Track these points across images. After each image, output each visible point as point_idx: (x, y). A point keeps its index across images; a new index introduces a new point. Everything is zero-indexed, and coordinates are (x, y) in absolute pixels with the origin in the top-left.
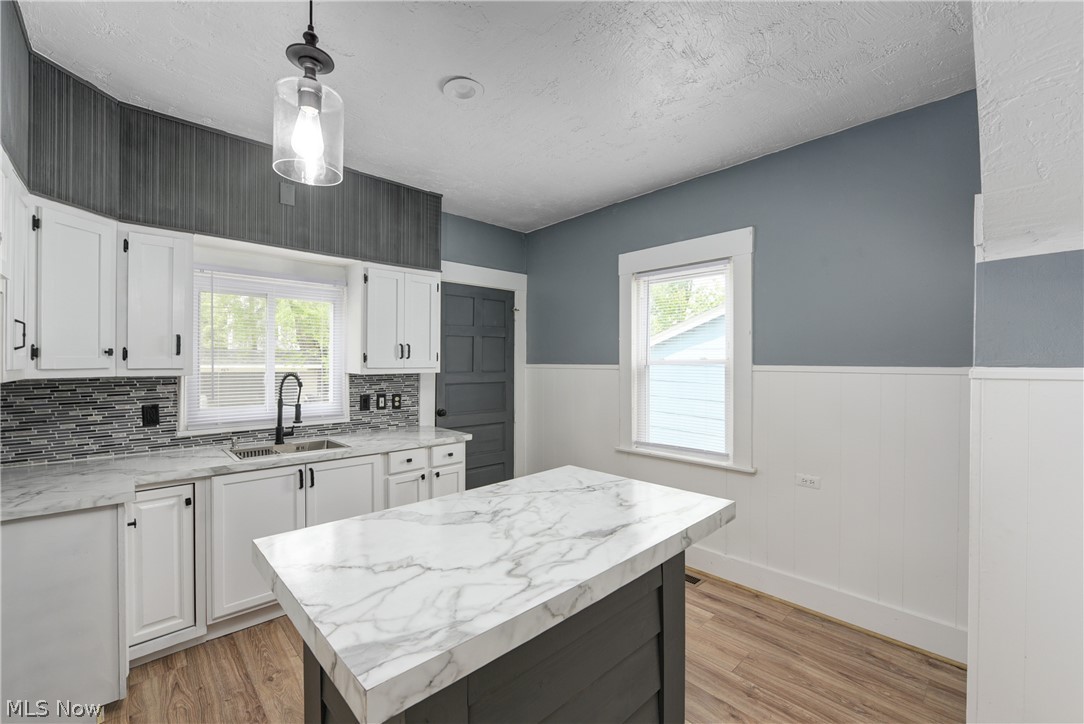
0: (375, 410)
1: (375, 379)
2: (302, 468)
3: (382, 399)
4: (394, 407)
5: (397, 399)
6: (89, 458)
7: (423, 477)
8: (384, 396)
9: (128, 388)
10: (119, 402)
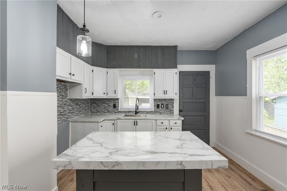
0: (161, 108)
1: (161, 100)
2: (135, 120)
3: (163, 106)
4: (166, 108)
5: (167, 106)
6: (106, 113)
7: (167, 128)
8: (163, 105)
9: (111, 100)
10: (110, 103)
